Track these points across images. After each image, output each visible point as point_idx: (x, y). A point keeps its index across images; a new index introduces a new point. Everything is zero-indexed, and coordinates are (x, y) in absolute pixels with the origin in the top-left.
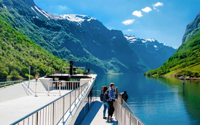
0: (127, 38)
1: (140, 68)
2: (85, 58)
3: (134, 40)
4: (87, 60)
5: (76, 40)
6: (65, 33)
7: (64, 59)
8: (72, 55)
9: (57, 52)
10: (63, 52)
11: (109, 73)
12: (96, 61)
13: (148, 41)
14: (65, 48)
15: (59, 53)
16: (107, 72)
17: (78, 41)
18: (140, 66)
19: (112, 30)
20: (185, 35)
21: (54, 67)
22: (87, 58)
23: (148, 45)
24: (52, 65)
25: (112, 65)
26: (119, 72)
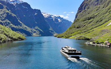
0: (43, 14)
1: (50, 32)
2: (20, 26)
3: (47, 16)
4: (21, 28)
5: (13, 15)
6: (6, 10)
7: (7, 26)
8: (12, 24)
9: (3, 22)
10: (6, 23)
11: (33, 35)
12: (26, 28)
13: (55, 17)
14: (7, 20)
15: (4, 23)
16: (32, 34)
17: (15, 15)
18: (50, 31)
19: (35, 9)
20: (77, 13)
21: (5, 34)
22: (21, 26)
23: (55, 19)
24: (3, 33)
25: (35, 30)
26: (39, 34)
